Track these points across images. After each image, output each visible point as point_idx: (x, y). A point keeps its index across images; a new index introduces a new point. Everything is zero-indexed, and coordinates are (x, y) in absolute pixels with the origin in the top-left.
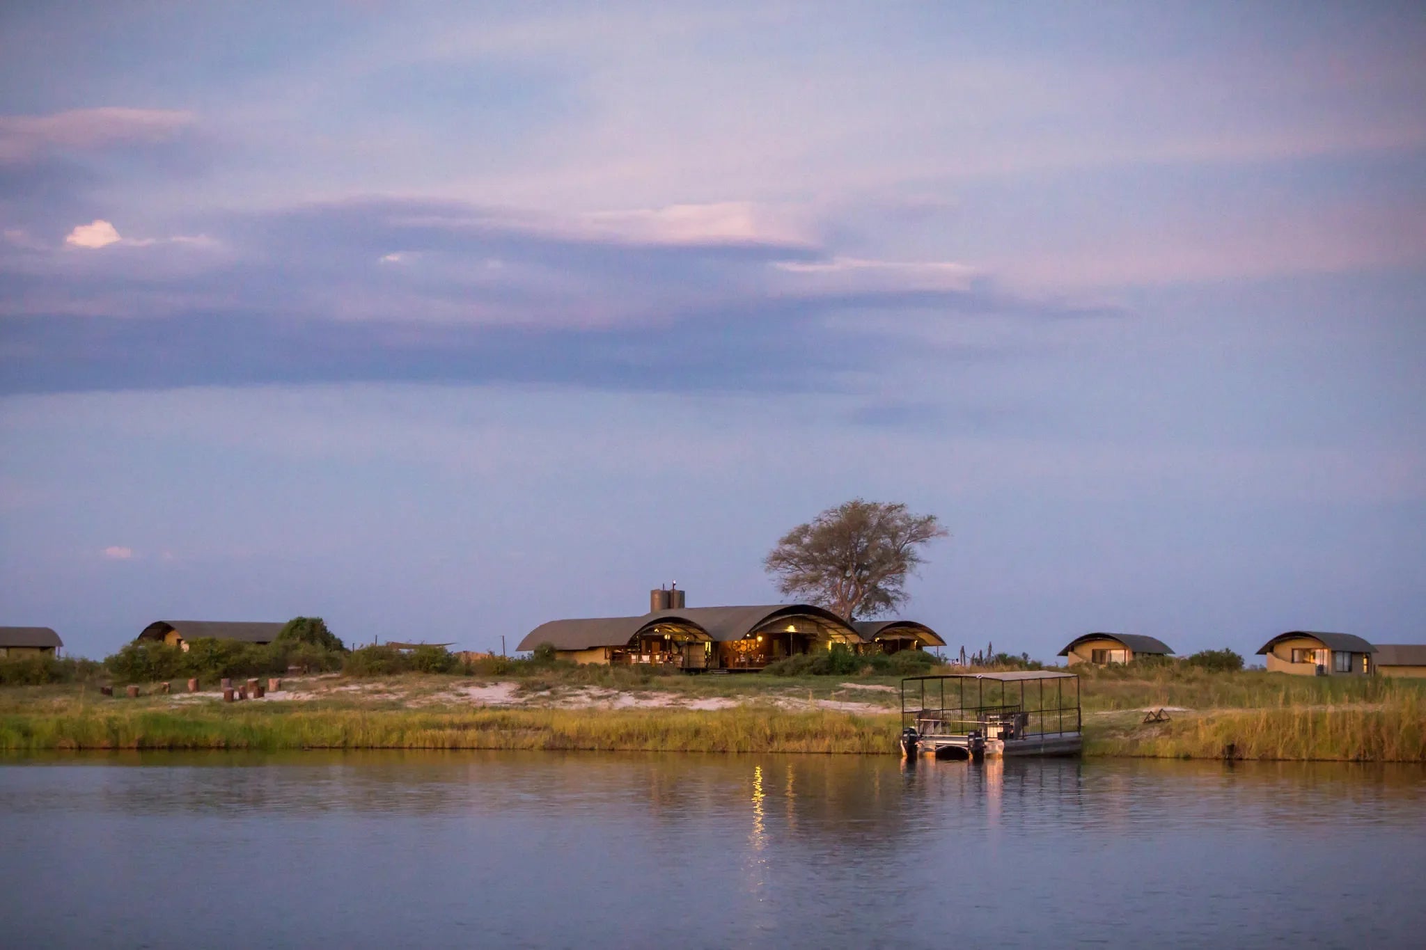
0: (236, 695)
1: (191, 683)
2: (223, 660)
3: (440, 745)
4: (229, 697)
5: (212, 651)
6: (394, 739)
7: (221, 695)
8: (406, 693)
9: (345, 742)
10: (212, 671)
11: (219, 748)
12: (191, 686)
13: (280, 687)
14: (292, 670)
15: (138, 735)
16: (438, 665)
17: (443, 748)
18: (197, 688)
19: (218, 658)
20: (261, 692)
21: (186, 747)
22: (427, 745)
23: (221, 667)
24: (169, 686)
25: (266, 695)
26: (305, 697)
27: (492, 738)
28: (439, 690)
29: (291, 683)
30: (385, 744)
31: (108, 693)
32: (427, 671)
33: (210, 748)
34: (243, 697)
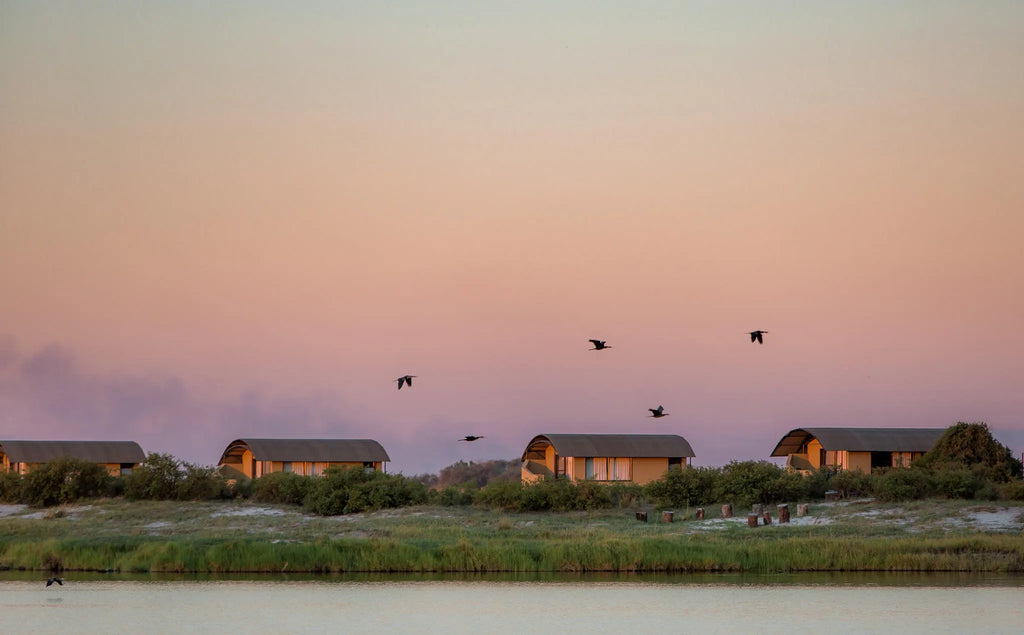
0: (761, 521)
1: (725, 508)
2: (759, 485)
3: (916, 568)
4: (754, 523)
5: (748, 477)
6: (875, 562)
7: (745, 520)
8: (918, 518)
9: (832, 565)
10: (747, 497)
11: (713, 571)
12: (724, 512)
13: (807, 512)
14: (829, 495)
15: (637, 558)
16: (961, 490)
17: (919, 571)
18: (731, 513)
19: (755, 484)
20: (786, 517)
21: (682, 570)
22: (905, 568)
23: (757, 492)
24: (703, 511)
25: (791, 520)
26: (825, 521)
27: (963, 561)
28: (948, 515)
29: (824, 508)
30: (867, 567)
31: (643, 518)
32: (951, 496)
33: (705, 571)
34: (767, 522)
